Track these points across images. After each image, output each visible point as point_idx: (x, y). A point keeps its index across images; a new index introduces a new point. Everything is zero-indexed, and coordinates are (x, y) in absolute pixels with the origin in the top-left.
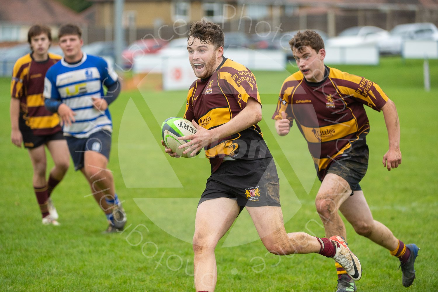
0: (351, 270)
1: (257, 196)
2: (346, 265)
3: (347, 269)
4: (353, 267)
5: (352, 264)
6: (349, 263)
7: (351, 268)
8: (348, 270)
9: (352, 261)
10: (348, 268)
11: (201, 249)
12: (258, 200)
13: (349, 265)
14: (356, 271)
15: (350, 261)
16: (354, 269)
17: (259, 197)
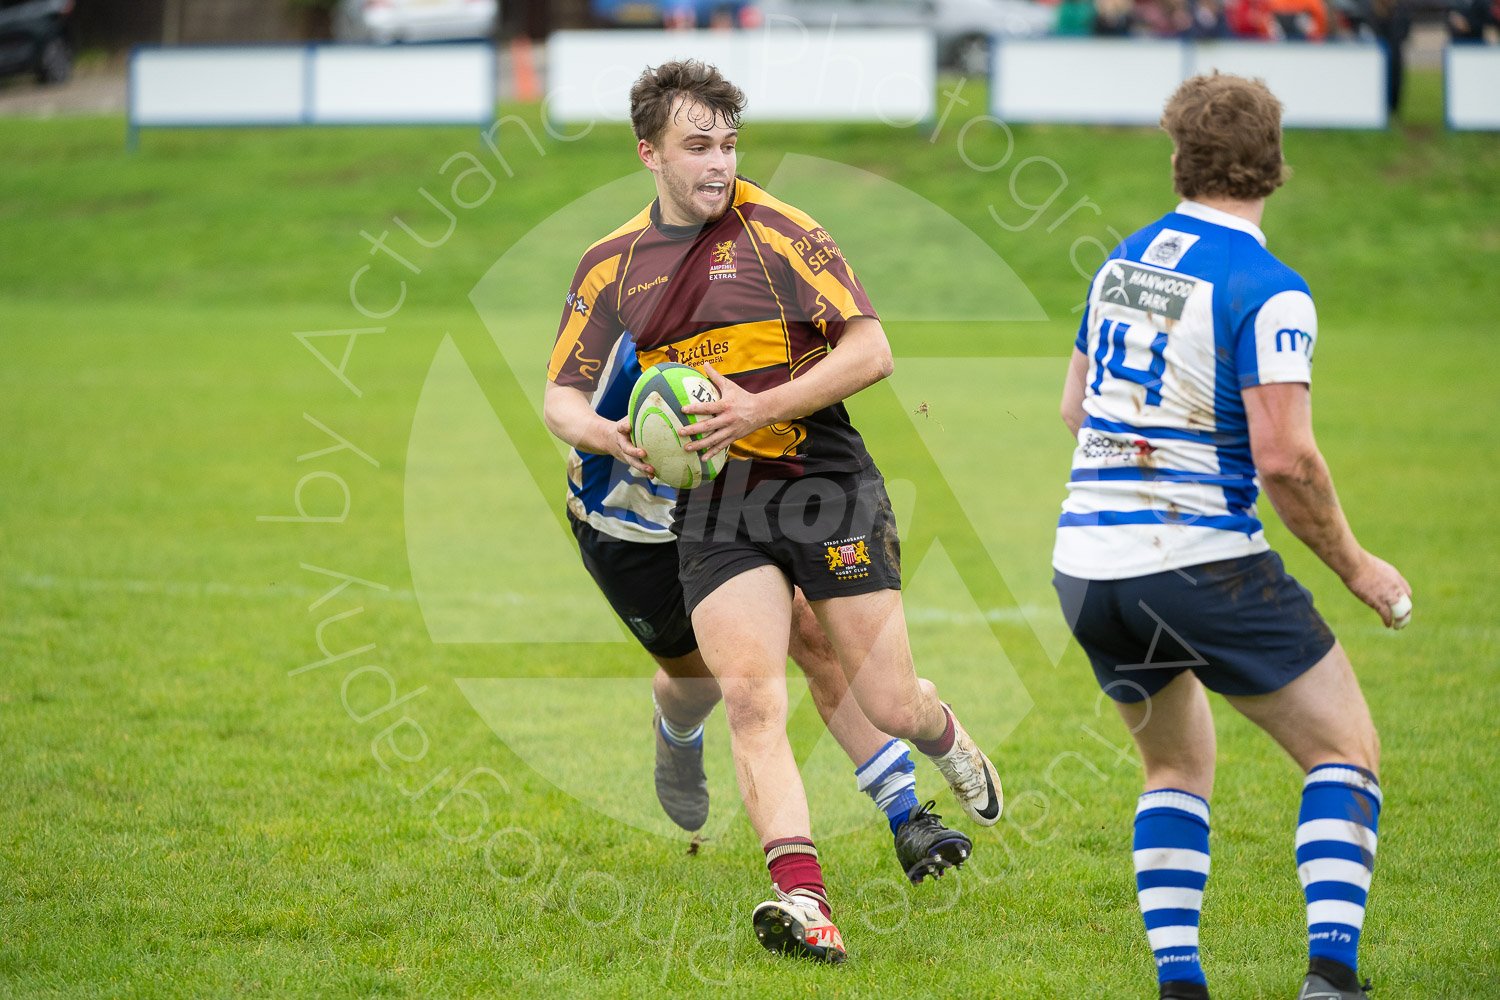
0: (978, 795)
1: (864, 562)
2: (968, 781)
3: (967, 791)
4: (986, 786)
5: (983, 778)
6: (975, 775)
7: (978, 790)
8: (970, 794)
9: (983, 770)
10: (970, 788)
11: (763, 720)
12: (866, 574)
13: (974, 781)
14: (993, 799)
15: (978, 770)
16: (986, 793)
17: (868, 566)
